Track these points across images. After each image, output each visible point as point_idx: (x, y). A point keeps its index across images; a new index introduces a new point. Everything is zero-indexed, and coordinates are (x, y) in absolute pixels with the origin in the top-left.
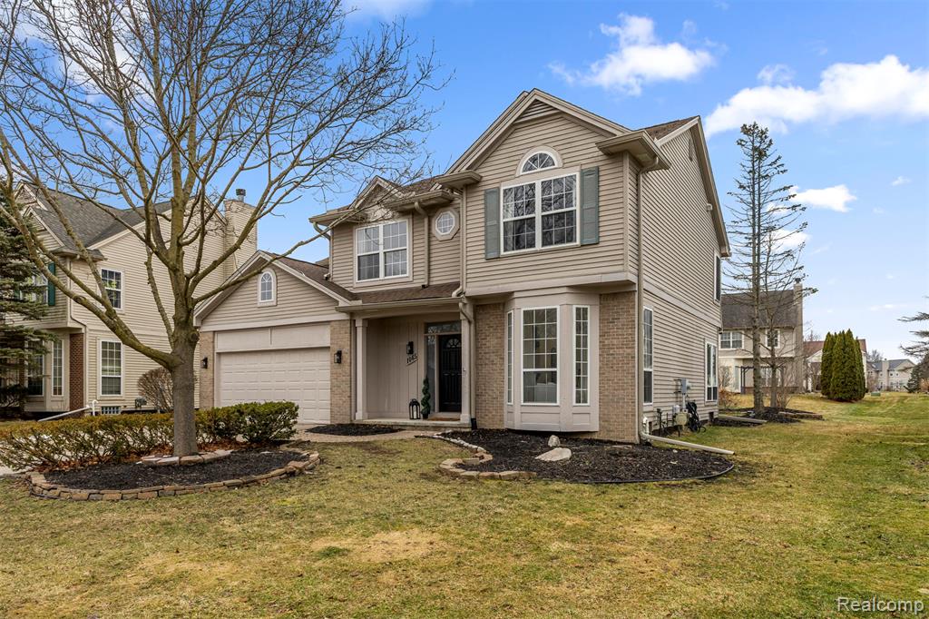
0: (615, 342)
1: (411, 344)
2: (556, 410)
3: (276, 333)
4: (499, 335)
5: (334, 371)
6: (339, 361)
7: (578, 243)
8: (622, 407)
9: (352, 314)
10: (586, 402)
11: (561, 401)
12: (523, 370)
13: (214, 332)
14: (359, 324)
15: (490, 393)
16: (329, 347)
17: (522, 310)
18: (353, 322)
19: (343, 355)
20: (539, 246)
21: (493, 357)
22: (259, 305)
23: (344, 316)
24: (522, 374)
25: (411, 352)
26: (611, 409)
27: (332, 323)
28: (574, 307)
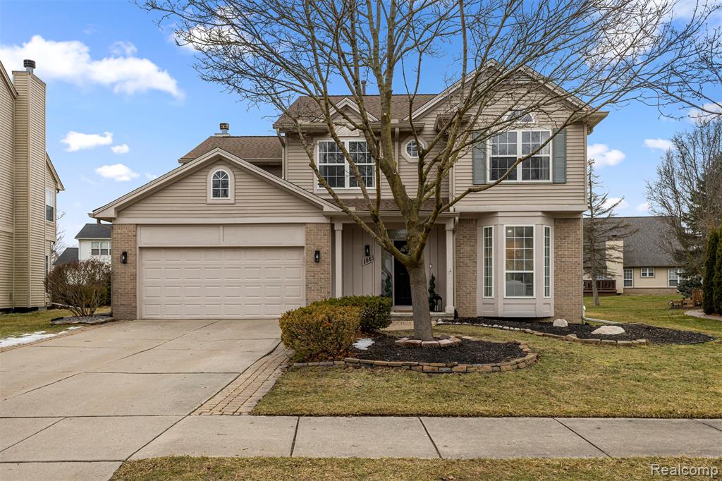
0: (566, 252)
1: (367, 247)
2: (533, 302)
3: (228, 231)
4: (472, 244)
5: (311, 269)
6: (317, 261)
7: (551, 181)
8: (571, 299)
9: (332, 218)
10: (549, 296)
11: (536, 295)
12: (505, 272)
13: (137, 225)
14: (339, 228)
15: (464, 289)
16: (303, 247)
17: (505, 226)
18: (332, 226)
19: (322, 255)
20: (519, 179)
21: (467, 261)
22: (209, 201)
23: (323, 220)
24: (505, 274)
25: (367, 254)
26: (563, 300)
27: (308, 226)
28: (544, 226)
